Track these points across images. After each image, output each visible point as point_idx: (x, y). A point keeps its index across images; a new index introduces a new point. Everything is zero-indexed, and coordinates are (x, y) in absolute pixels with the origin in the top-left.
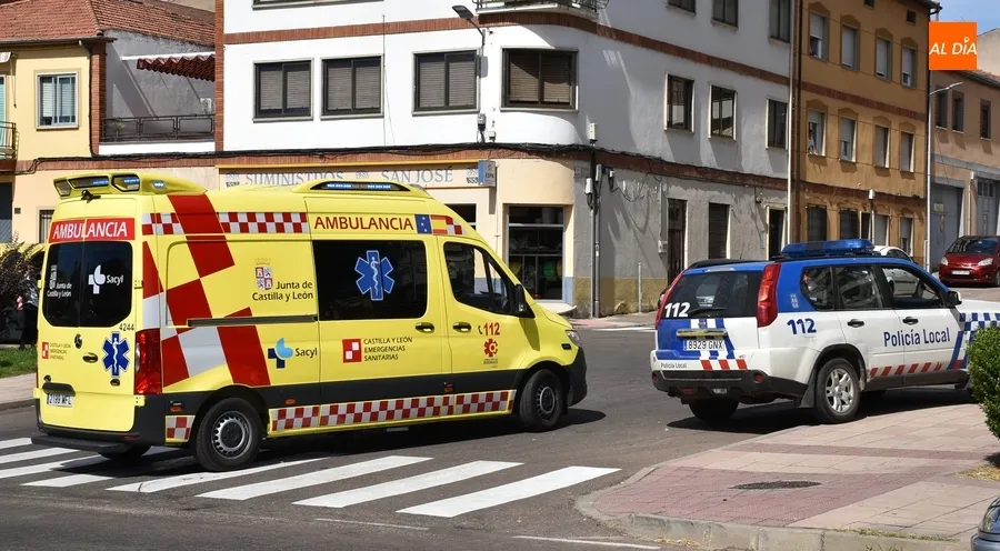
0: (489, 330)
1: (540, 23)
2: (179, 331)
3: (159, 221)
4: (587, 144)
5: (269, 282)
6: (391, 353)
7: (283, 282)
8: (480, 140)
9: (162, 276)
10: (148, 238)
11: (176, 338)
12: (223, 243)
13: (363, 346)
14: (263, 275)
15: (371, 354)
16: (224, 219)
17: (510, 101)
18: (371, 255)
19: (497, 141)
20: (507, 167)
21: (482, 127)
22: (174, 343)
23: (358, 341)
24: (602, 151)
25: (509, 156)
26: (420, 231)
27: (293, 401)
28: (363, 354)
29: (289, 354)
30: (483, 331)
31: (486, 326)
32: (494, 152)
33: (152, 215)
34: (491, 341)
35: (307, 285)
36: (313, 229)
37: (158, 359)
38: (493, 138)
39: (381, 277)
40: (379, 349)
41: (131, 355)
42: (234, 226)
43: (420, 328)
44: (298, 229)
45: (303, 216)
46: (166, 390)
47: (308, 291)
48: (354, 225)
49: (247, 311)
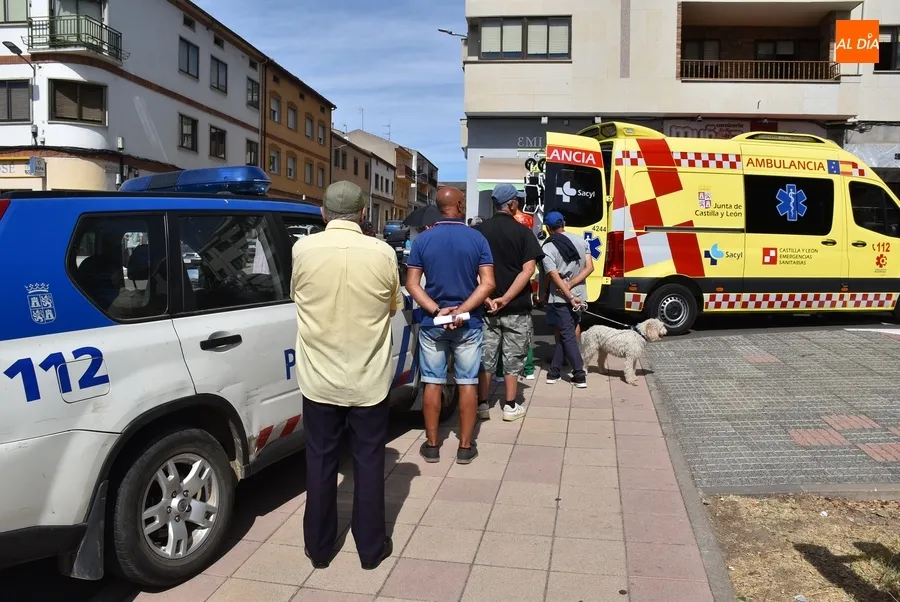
0: (881, 248)
1: (75, 63)
2: (638, 234)
3: (628, 156)
4: (116, 150)
5: (708, 203)
6: (800, 260)
7: (719, 204)
8: (34, 143)
9: (628, 194)
10: (619, 168)
11: (635, 239)
12: (675, 174)
13: (779, 253)
14: (704, 197)
15: (785, 259)
16: (676, 156)
17: (55, 115)
18: (790, 188)
19: (46, 145)
20: (53, 163)
21: (35, 134)
22: (634, 242)
23: (775, 249)
24: (129, 156)
25: (55, 155)
26: (831, 172)
27: (722, 289)
28: (778, 259)
29: (720, 255)
30: (876, 248)
31: (879, 245)
32: (44, 152)
33: (623, 152)
34: (882, 256)
35: (737, 207)
36: (745, 167)
37: (621, 253)
38: (43, 142)
39: (796, 204)
40: (791, 256)
41: (603, 249)
42: (685, 162)
43: (824, 243)
44: (733, 165)
45: (738, 158)
46: (627, 275)
47: (738, 211)
48: (778, 165)
49: (690, 223)
